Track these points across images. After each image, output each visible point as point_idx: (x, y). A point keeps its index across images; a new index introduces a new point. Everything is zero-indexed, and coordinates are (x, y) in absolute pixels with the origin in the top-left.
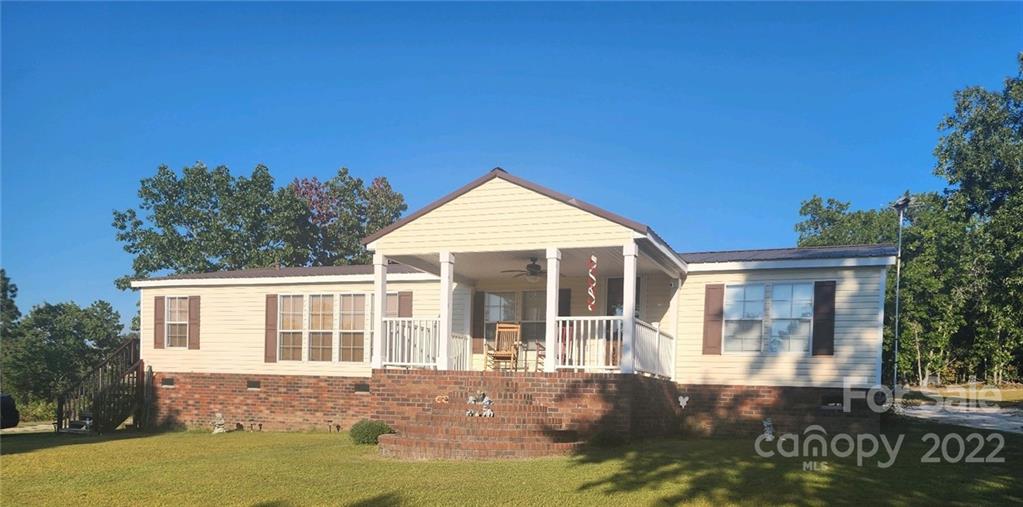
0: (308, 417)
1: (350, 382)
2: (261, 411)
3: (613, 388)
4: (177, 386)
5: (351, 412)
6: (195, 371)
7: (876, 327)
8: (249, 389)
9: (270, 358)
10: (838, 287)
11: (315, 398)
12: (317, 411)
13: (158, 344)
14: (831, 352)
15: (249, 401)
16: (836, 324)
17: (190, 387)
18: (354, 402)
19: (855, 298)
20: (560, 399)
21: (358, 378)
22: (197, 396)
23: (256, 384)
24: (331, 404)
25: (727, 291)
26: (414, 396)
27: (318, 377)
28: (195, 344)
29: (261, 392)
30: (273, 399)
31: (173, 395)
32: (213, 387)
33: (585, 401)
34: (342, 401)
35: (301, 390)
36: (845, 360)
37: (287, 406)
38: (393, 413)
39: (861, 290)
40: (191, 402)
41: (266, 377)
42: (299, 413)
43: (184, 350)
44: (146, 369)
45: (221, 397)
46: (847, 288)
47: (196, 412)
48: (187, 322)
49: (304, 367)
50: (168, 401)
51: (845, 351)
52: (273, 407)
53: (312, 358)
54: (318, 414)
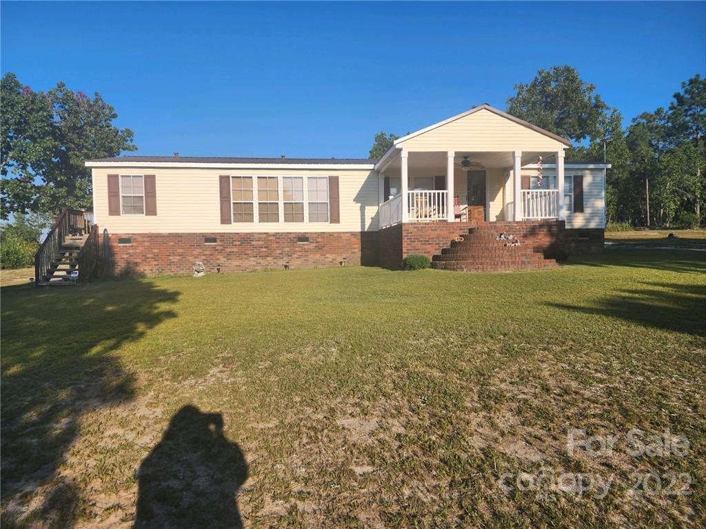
0: (260, 260)
1: (294, 236)
2: (218, 259)
3: (554, 229)
4: (135, 244)
5: (296, 256)
6: (152, 232)
7: (602, 198)
8: (206, 244)
9: (225, 220)
10: (584, 179)
11: (265, 247)
12: (268, 256)
13: (114, 211)
14: (582, 211)
15: (206, 253)
16: (584, 197)
17: (148, 244)
18: (297, 249)
19: (592, 185)
20: (525, 236)
21: (299, 233)
22: (155, 251)
23: (214, 240)
24: (279, 252)
25: (532, 179)
26: (433, 238)
27: (267, 233)
28: (152, 211)
29: (218, 245)
30: (229, 250)
31: (131, 251)
32: (172, 244)
33: (540, 237)
34: (288, 249)
35: (253, 243)
36: (588, 215)
37: (242, 254)
38: (419, 249)
39: (594, 180)
40: (149, 256)
41: (222, 235)
42: (253, 259)
43: (143, 216)
44: (101, 231)
45: (180, 251)
46: (588, 180)
47: (156, 263)
48: (143, 195)
49: (256, 227)
50: (125, 256)
51: (588, 211)
52: (229, 256)
53: (261, 220)
54: (268, 259)
